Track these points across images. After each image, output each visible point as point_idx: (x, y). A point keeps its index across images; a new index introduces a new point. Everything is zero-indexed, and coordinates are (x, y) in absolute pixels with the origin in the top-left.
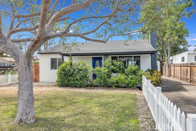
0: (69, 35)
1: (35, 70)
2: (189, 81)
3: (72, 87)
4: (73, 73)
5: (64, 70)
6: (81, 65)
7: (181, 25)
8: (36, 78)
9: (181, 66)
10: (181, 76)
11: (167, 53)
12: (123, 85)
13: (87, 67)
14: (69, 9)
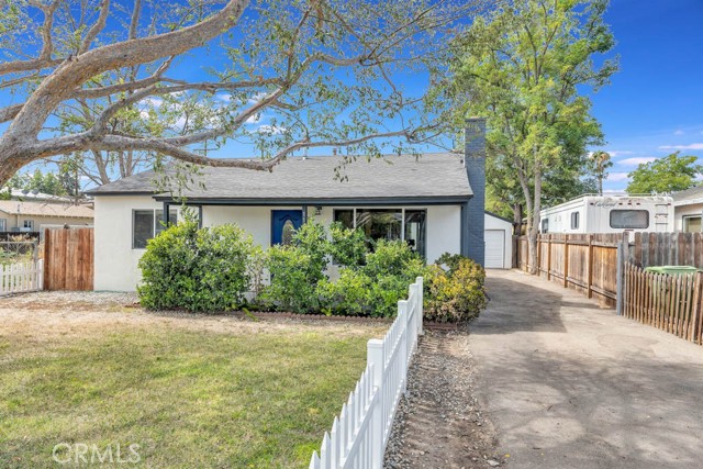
0: (115, 144)
1: (80, 248)
2: (587, 291)
3: (190, 311)
4: (194, 264)
5: (162, 254)
6: (222, 238)
7: (572, 110)
8: (81, 278)
9: (568, 241)
10: (566, 275)
11: (533, 198)
12: (356, 307)
13: (241, 245)
14: (110, 55)
